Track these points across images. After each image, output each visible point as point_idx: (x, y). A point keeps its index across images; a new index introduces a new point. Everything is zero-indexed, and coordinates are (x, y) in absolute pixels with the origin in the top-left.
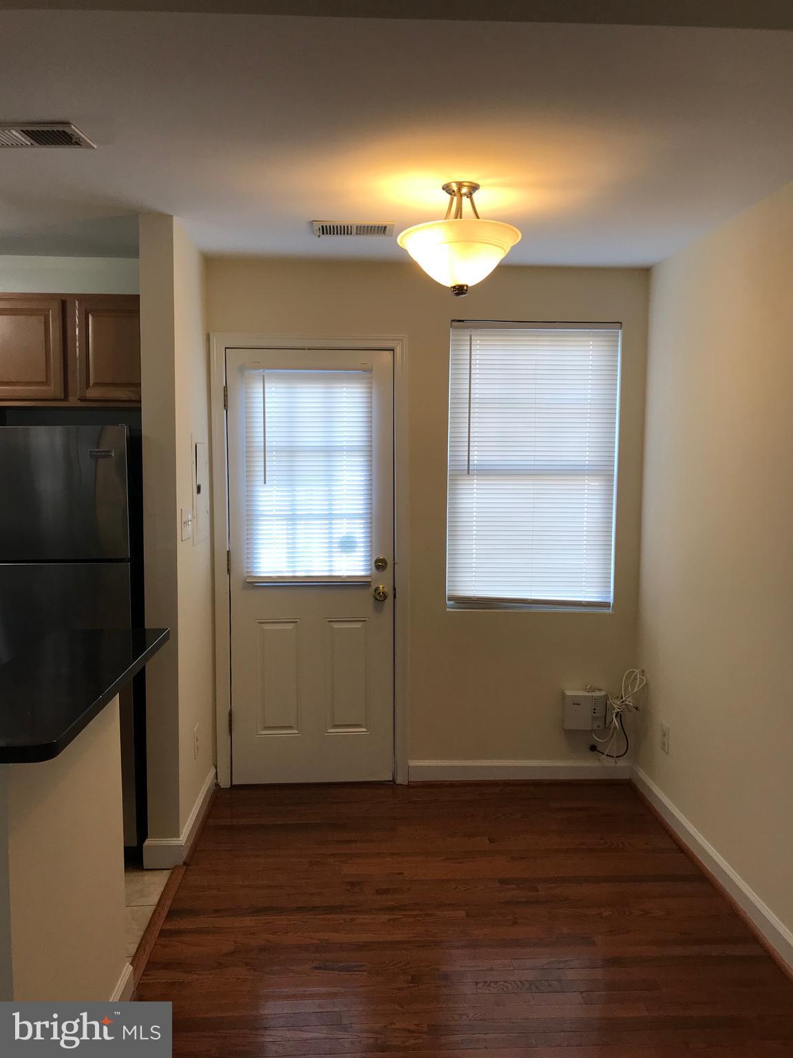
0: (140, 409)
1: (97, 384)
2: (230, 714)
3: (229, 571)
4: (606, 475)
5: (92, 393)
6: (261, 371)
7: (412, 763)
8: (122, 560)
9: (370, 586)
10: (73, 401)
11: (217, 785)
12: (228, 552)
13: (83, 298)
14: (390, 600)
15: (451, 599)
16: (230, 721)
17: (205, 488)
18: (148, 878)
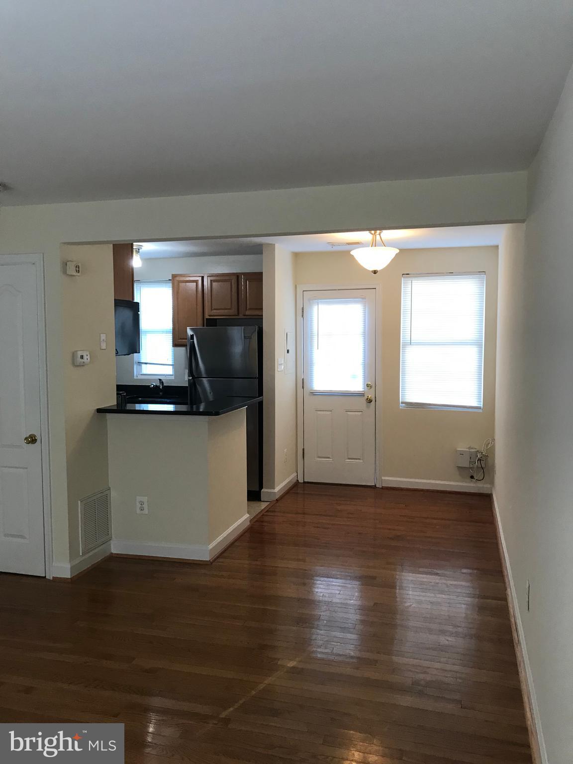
0: (262, 319)
1: (250, 309)
2: (303, 449)
3: (303, 387)
4: (480, 345)
5: (248, 313)
6: (316, 301)
7: (383, 478)
8: (255, 378)
9: (364, 396)
10: (241, 316)
11: (298, 480)
12: (303, 379)
13: (244, 274)
14: (373, 402)
15: (402, 403)
16: (303, 453)
17: (292, 351)
18: (262, 503)
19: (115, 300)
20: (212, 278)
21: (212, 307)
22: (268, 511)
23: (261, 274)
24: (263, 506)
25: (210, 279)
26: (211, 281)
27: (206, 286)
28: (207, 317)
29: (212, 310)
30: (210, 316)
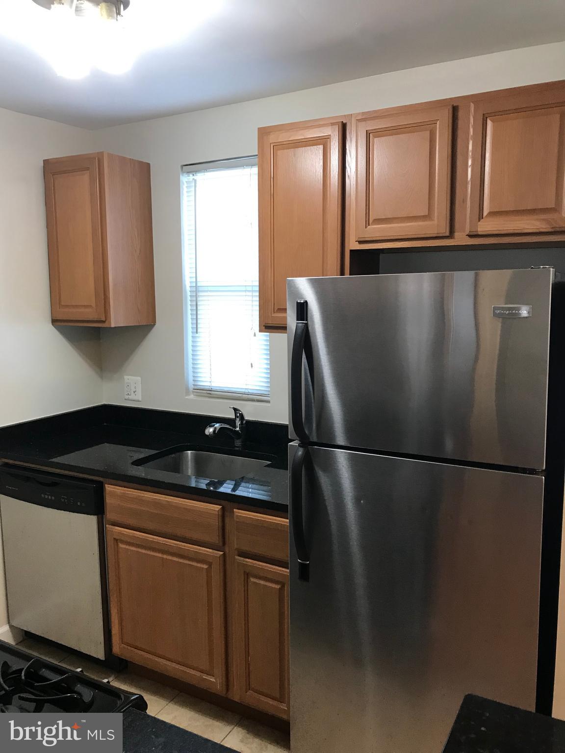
10: (461, 238)
20: (372, 126)
21: (368, 213)
25: (363, 128)
26: (368, 132)
28: (352, 245)
29: (368, 223)
30: (360, 242)
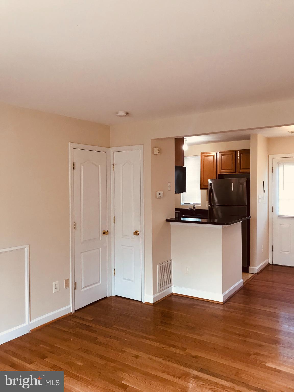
0: (250, 174)
1: (242, 169)
3: (273, 212)
5: (241, 171)
8: (245, 206)
10: (237, 173)
11: (269, 263)
12: (272, 206)
13: (240, 151)
16: (273, 248)
17: (266, 191)
18: (249, 274)
19: (175, 166)
21: (221, 168)
22: (252, 278)
23: (250, 150)
24: (250, 276)
26: (221, 155)
27: (219, 158)
28: (219, 173)
29: (221, 170)
30: (220, 173)
